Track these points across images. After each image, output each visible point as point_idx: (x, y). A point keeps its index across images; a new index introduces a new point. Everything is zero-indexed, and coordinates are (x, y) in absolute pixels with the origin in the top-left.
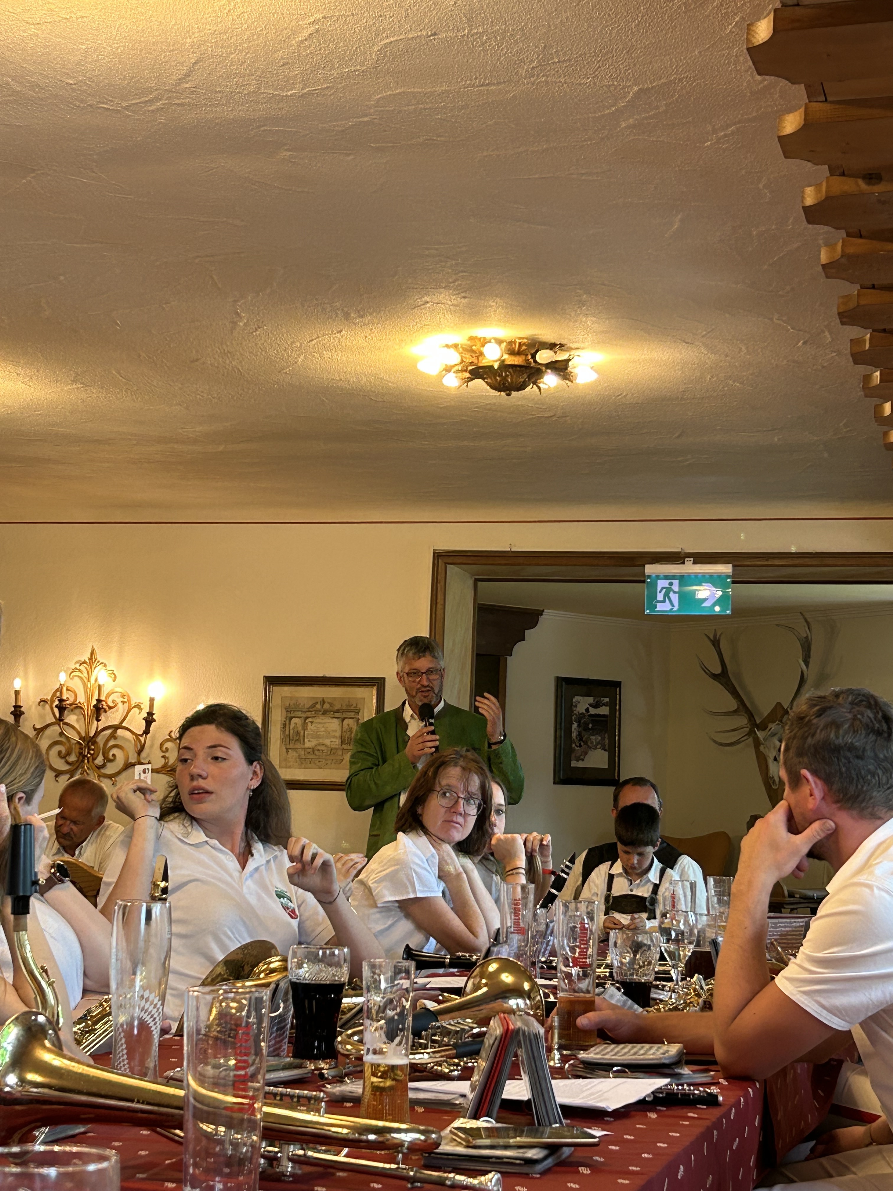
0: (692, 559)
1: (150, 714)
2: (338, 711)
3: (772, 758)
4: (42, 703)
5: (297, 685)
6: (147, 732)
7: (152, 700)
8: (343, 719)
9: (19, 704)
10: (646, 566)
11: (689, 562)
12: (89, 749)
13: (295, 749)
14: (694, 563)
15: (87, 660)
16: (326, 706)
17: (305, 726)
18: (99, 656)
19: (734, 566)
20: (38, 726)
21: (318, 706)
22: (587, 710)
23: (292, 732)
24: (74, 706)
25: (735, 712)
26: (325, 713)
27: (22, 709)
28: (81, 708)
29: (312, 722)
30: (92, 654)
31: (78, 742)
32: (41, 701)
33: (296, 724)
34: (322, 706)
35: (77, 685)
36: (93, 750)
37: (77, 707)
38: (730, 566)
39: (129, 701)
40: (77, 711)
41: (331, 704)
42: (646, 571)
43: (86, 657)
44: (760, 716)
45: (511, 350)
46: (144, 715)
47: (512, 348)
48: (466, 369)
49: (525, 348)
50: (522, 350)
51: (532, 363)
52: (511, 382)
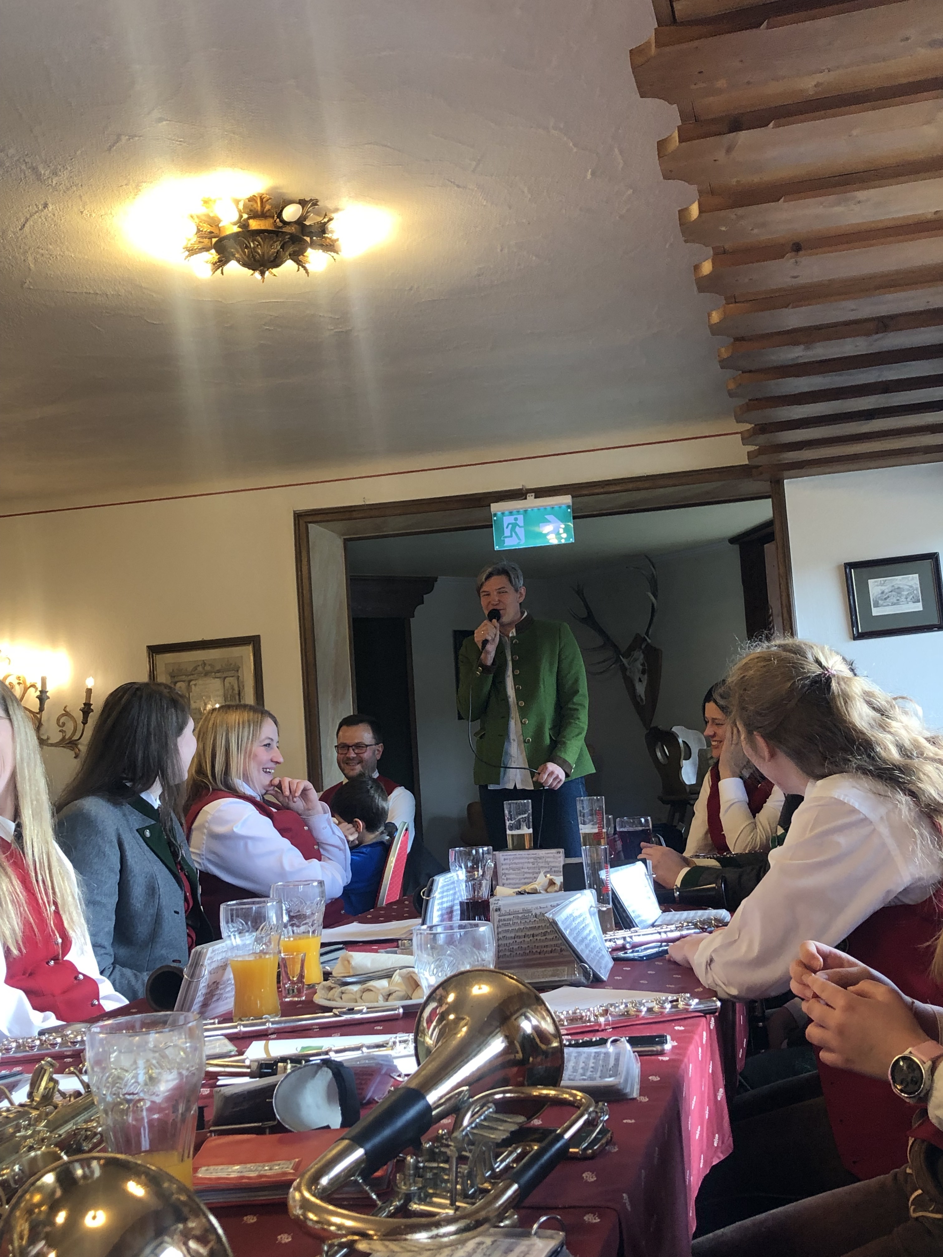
0: (533, 494)
1: (43, 692)
2: (218, 671)
3: (637, 680)
5: (179, 651)
6: (41, 709)
7: (44, 679)
8: (225, 678)
10: (492, 505)
11: (531, 497)
14: (535, 497)
16: (208, 668)
17: (189, 690)
19: (573, 497)
21: (200, 669)
25: (602, 646)
26: (206, 674)
29: (195, 685)
34: (204, 668)
38: (570, 496)
39: (24, 683)
41: (212, 666)
42: (492, 510)
44: (624, 646)
45: (251, 211)
46: (38, 693)
47: (252, 208)
48: (209, 244)
49: (268, 207)
50: (266, 210)
51: (281, 224)
52: (263, 255)
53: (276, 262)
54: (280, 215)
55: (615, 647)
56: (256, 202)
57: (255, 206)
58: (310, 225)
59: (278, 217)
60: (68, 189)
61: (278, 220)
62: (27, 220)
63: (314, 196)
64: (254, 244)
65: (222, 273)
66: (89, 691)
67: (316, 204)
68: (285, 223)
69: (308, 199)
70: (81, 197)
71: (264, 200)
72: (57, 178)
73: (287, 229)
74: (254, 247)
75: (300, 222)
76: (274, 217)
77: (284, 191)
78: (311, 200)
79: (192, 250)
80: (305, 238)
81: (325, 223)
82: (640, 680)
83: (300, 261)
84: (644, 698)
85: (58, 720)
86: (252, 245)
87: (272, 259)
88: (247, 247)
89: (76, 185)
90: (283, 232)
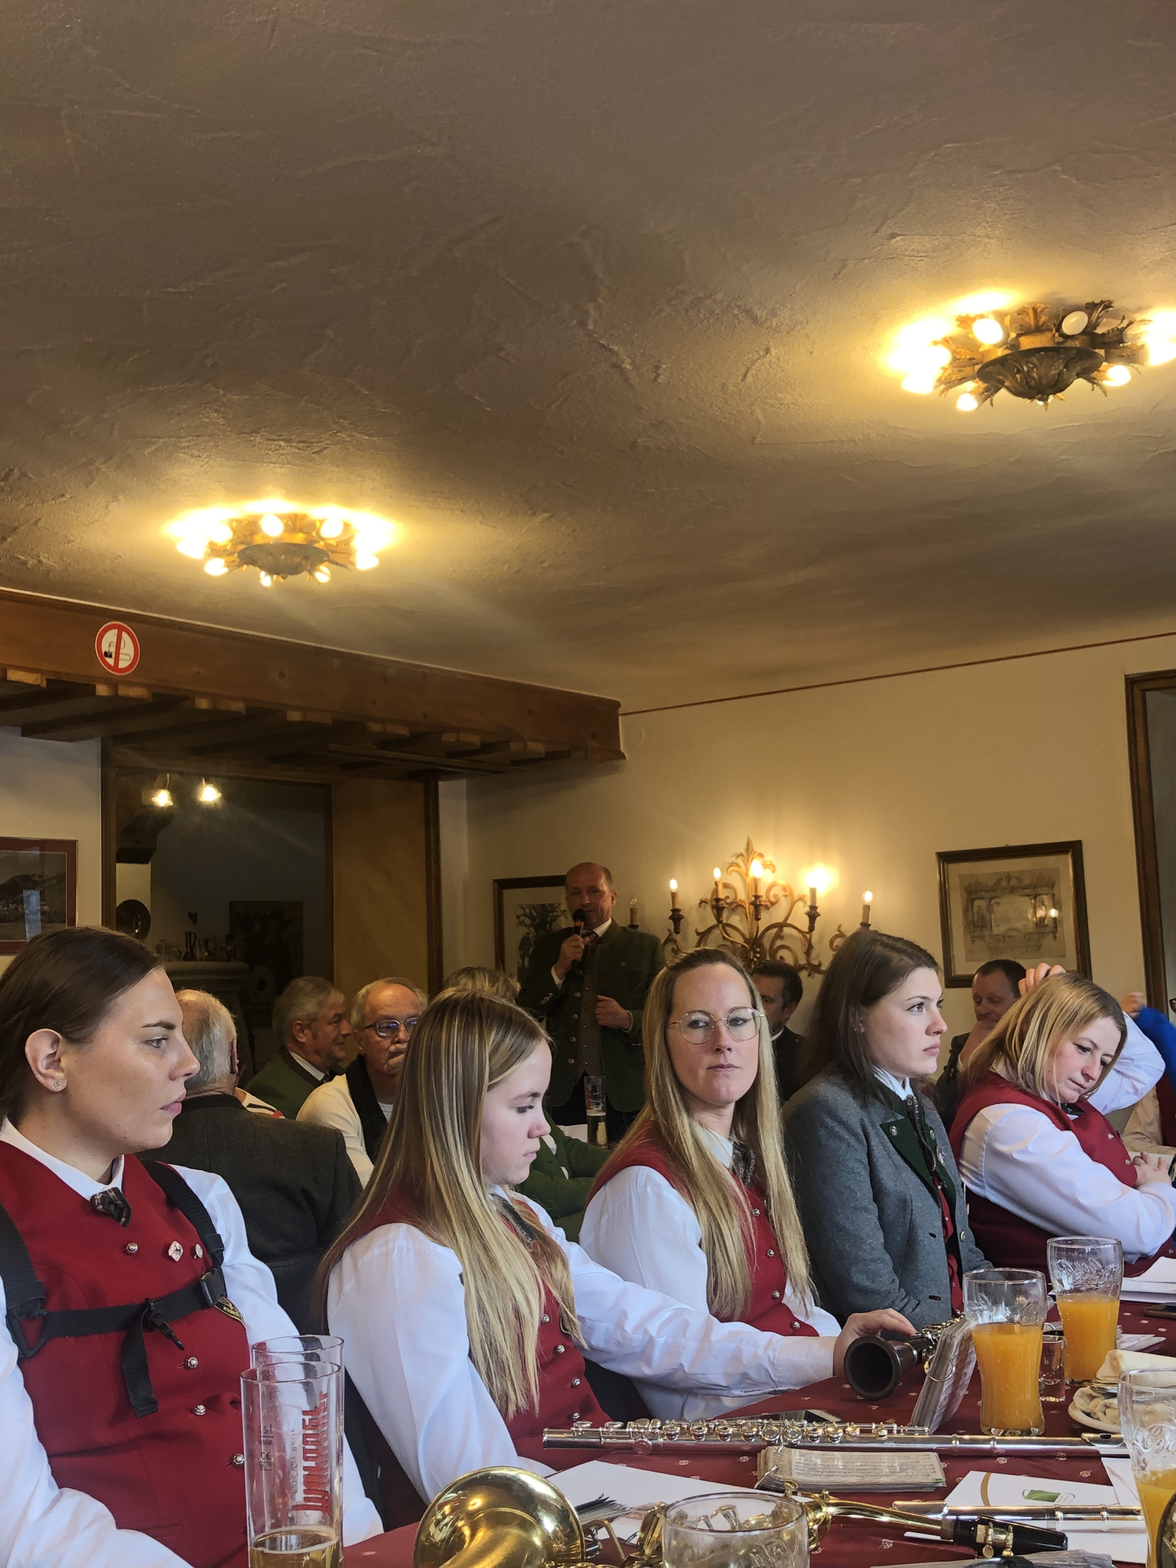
1: (813, 908)
2: (1027, 887)
4: (703, 904)
5: (977, 860)
6: (811, 928)
7: (813, 891)
8: (1035, 896)
9: (677, 907)
12: (755, 952)
13: (982, 938)
15: (744, 853)
16: (1013, 882)
17: (990, 909)
18: (757, 847)
20: (701, 930)
21: (1004, 883)
23: (976, 917)
24: (735, 904)
26: (1012, 890)
27: (681, 913)
28: (742, 906)
29: (998, 903)
30: (748, 844)
31: (743, 946)
32: (702, 902)
33: (979, 907)
34: (1008, 883)
35: (735, 880)
36: (758, 953)
37: (736, 906)
39: (791, 895)
40: (740, 910)
41: (1019, 879)
43: (742, 849)
45: (1021, 326)
46: (807, 909)
47: (1023, 323)
48: (972, 372)
49: (1043, 319)
50: (1041, 323)
51: (1061, 339)
52: (1040, 379)
53: (1058, 386)
54: (1059, 328)
56: (1028, 314)
57: (1027, 319)
58: (1103, 334)
59: (1057, 331)
60: (792, 330)
61: (1057, 334)
62: (748, 370)
63: (1106, 297)
64: (1028, 367)
65: (992, 404)
66: (867, 908)
67: (1110, 306)
68: (1067, 337)
69: (1097, 301)
70: (808, 336)
71: (1039, 310)
72: (776, 319)
73: (1069, 344)
74: (1029, 371)
75: (1089, 331)
76: (1052, 330)
77: (1064, 295)
78: (1102, 302)
79: (950, 382)
80: (1097, 351)
81: (1124, 329)
83: (1095, 379)
85: (832, 942)
86: (1025, 369)
87: (1053, 382)
88: (1019, 372)
89: (801, 323)
90: (1065, 348)
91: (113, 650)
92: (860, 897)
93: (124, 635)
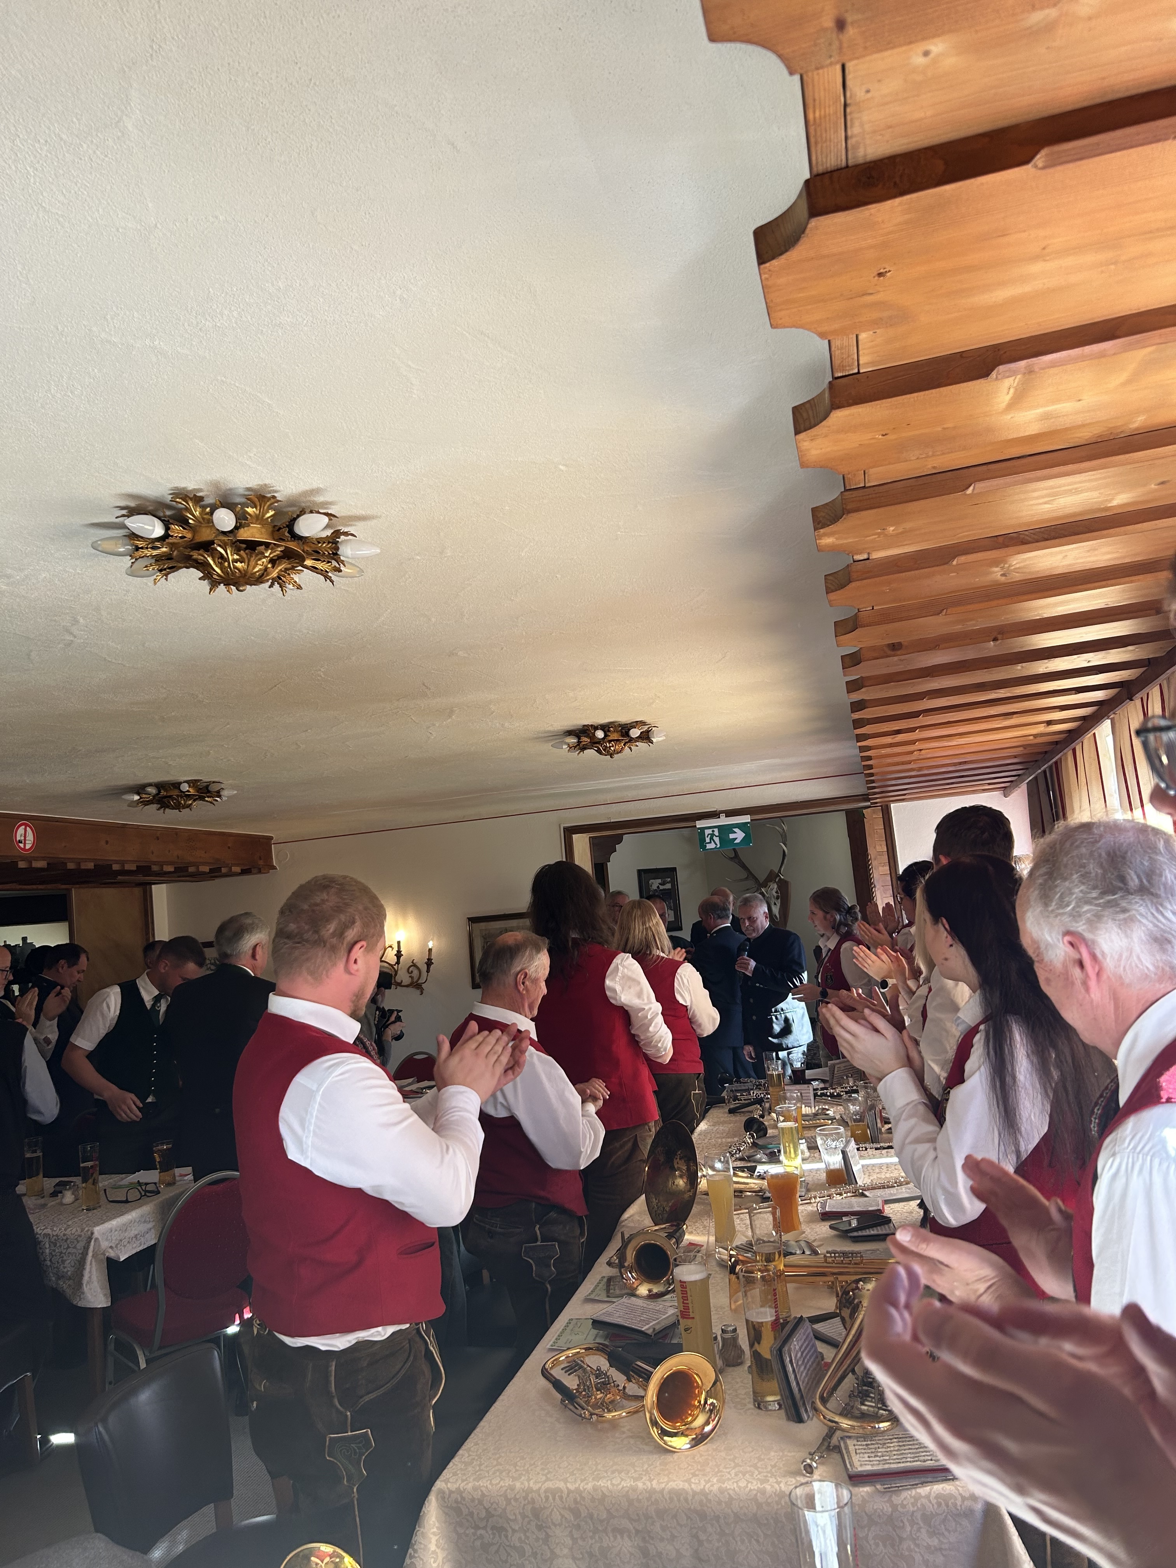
0: (724, 815)
1: (399, 952)
3: (773, 903)
5: (489, 920)
6: (398, 963)
7: (399, 943)
10: (697, 822)
11: (722, 817)
14: (726, 817)
19: (750, 816)
22: (658, 887)
25: (746, 879)
42: (698, 825)
44: (762, 878)
55: (756, 879)
66: (430, 950)
82: (775, 904)
84: (778, 916)
85: (408, 969)
91: (23, 838)
92: (425, 944)
93: (28, 829)
